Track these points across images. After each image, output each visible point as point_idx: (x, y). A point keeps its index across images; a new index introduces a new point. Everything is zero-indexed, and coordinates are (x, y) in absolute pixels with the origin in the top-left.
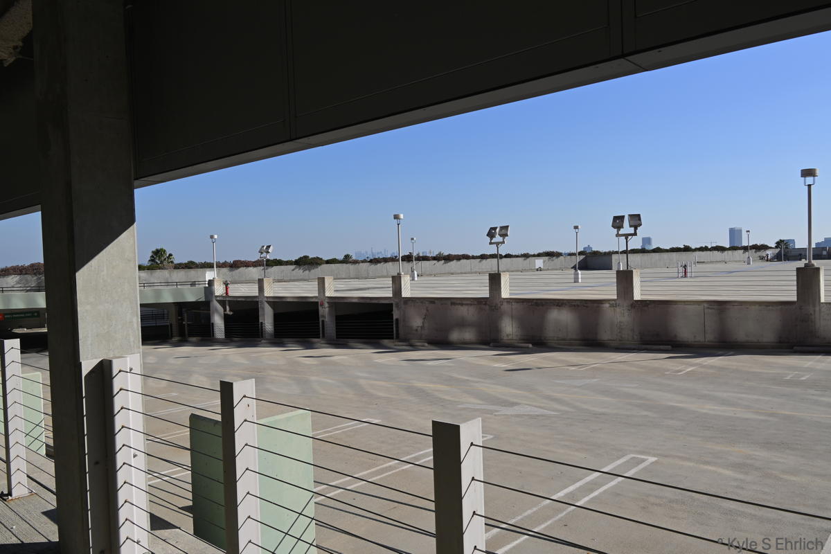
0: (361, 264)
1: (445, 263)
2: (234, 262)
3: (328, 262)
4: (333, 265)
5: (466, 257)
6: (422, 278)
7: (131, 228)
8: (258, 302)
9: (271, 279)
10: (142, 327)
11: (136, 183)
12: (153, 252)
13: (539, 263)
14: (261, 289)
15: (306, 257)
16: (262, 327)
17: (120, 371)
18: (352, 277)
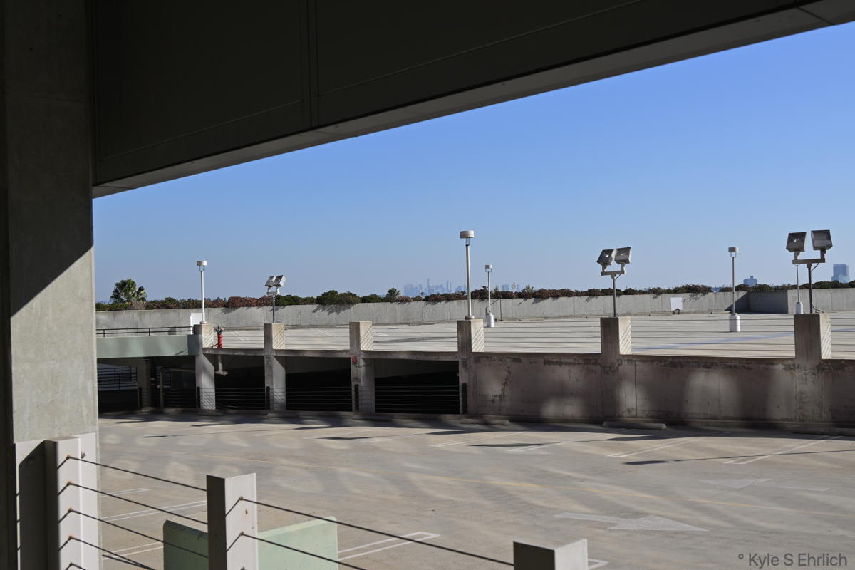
0: (413, 303)
1: (535, 302)
2: (230, 299)
3: (365, 300)
4: (371, 304)
5: (567, 293)
6: (500, 325)
7: (87, 254)
8: (263, 357)
9: (283, 325)
10: (99, 392)
11: (95, 190)
12: (117, 285)
13: (676, 302)
14: (268, 339)
15: (333, 293)
16: (268, 394)
17: (68, 458)
18: (398, 321)
